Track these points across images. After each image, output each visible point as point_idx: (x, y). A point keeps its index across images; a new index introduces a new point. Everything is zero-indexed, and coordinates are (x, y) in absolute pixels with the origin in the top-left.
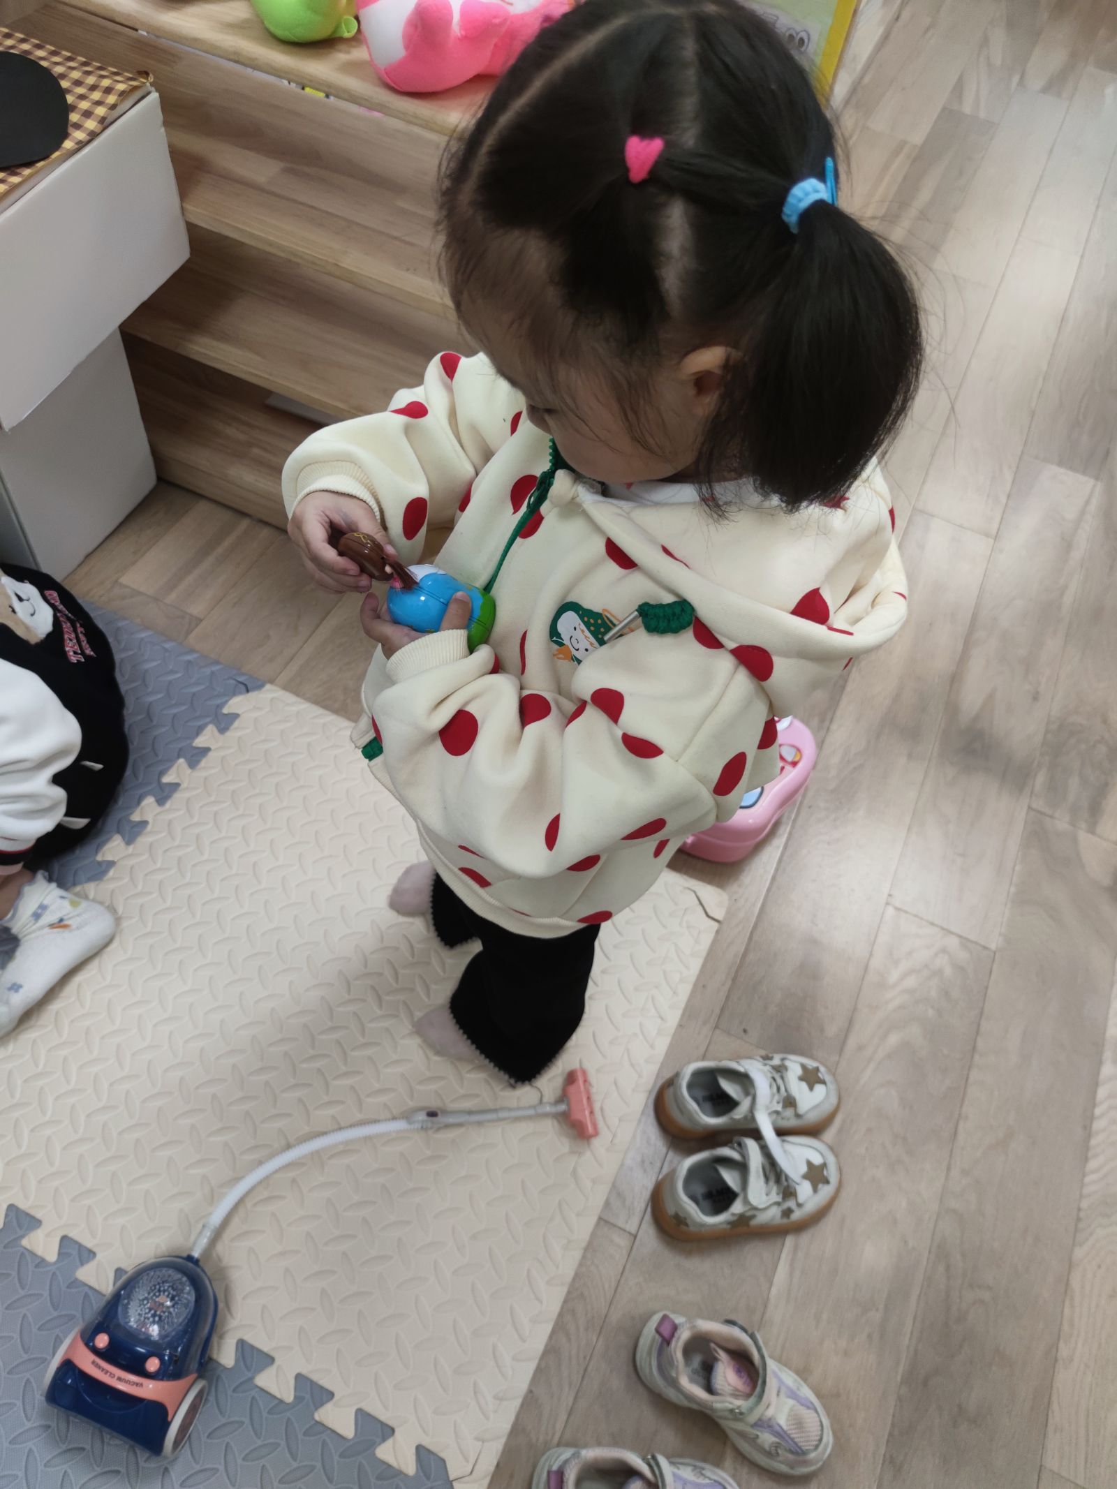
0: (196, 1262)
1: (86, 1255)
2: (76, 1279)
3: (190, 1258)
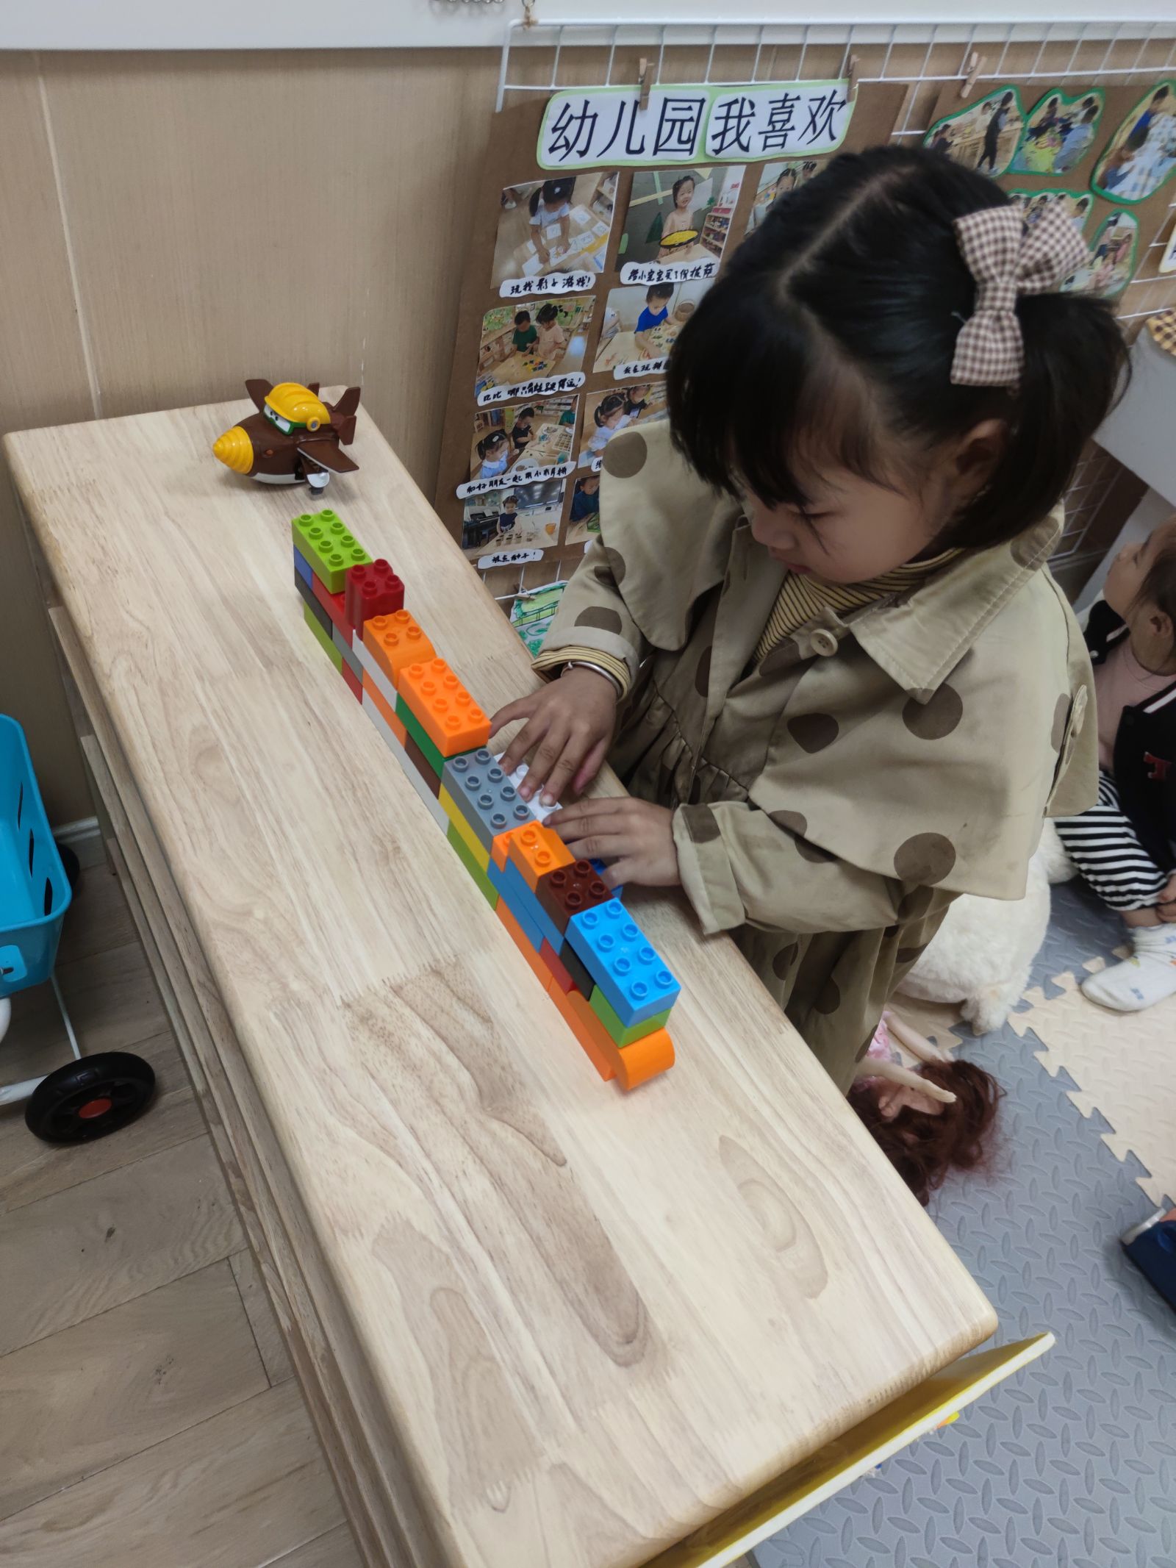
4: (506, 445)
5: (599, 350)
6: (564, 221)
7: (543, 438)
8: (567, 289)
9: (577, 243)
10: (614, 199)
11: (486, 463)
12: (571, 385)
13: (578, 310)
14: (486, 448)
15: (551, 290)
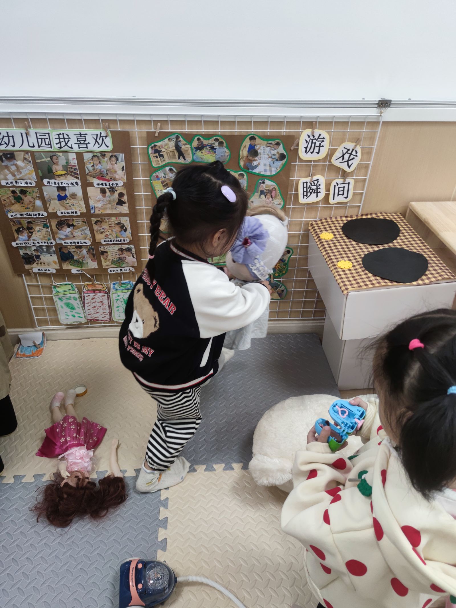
0: (176, 581)
1: (164, 549)
2: (157, 551)
3: (176, 578)
4: (25, 232)
5: (48, 205)
6: (16, 165)
7: (38, 231)
8: (26, 185)
9: (24, 172)
10: (31, 160)
11: (20, 236)
12: (42, 215)
13: (33, 192)
14: (18, 231)
15: (20, 185)
